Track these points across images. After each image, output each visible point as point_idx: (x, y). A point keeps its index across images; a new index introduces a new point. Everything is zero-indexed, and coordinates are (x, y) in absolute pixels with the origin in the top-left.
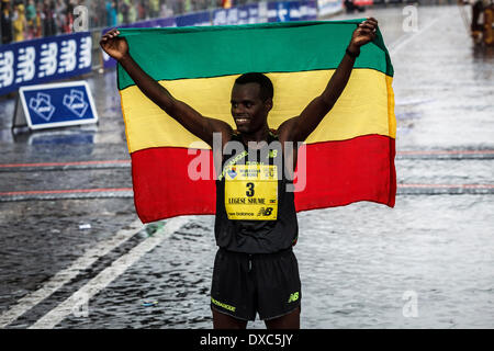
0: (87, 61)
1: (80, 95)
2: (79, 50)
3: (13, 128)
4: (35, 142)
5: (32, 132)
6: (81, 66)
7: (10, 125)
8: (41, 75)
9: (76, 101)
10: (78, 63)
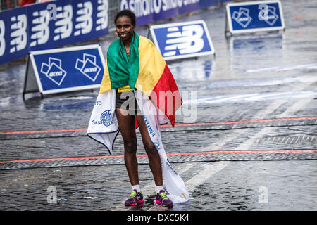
0: (104, 22)
1: (92, 59)
2: (95, 12)
3: (24, 93)
4: (46, 108)
5: (43, 97)
6: (98, 28)
7: (22, 91)
8: (56, 38)
9: (89, 65)
10: (95, 25)
